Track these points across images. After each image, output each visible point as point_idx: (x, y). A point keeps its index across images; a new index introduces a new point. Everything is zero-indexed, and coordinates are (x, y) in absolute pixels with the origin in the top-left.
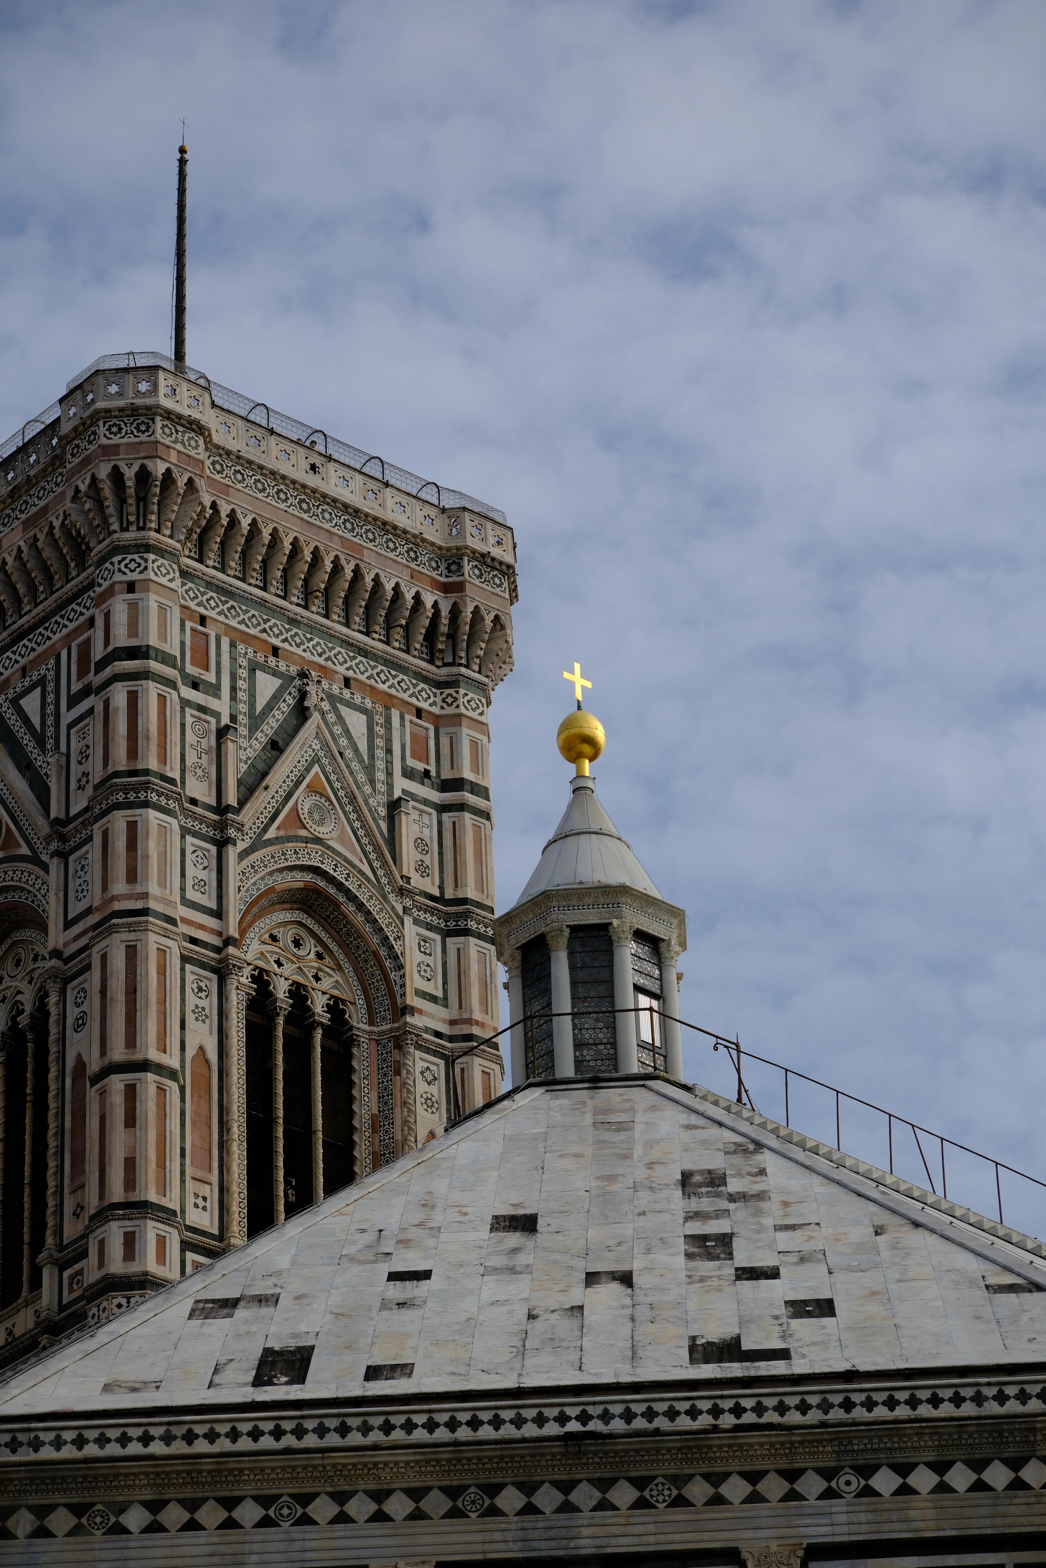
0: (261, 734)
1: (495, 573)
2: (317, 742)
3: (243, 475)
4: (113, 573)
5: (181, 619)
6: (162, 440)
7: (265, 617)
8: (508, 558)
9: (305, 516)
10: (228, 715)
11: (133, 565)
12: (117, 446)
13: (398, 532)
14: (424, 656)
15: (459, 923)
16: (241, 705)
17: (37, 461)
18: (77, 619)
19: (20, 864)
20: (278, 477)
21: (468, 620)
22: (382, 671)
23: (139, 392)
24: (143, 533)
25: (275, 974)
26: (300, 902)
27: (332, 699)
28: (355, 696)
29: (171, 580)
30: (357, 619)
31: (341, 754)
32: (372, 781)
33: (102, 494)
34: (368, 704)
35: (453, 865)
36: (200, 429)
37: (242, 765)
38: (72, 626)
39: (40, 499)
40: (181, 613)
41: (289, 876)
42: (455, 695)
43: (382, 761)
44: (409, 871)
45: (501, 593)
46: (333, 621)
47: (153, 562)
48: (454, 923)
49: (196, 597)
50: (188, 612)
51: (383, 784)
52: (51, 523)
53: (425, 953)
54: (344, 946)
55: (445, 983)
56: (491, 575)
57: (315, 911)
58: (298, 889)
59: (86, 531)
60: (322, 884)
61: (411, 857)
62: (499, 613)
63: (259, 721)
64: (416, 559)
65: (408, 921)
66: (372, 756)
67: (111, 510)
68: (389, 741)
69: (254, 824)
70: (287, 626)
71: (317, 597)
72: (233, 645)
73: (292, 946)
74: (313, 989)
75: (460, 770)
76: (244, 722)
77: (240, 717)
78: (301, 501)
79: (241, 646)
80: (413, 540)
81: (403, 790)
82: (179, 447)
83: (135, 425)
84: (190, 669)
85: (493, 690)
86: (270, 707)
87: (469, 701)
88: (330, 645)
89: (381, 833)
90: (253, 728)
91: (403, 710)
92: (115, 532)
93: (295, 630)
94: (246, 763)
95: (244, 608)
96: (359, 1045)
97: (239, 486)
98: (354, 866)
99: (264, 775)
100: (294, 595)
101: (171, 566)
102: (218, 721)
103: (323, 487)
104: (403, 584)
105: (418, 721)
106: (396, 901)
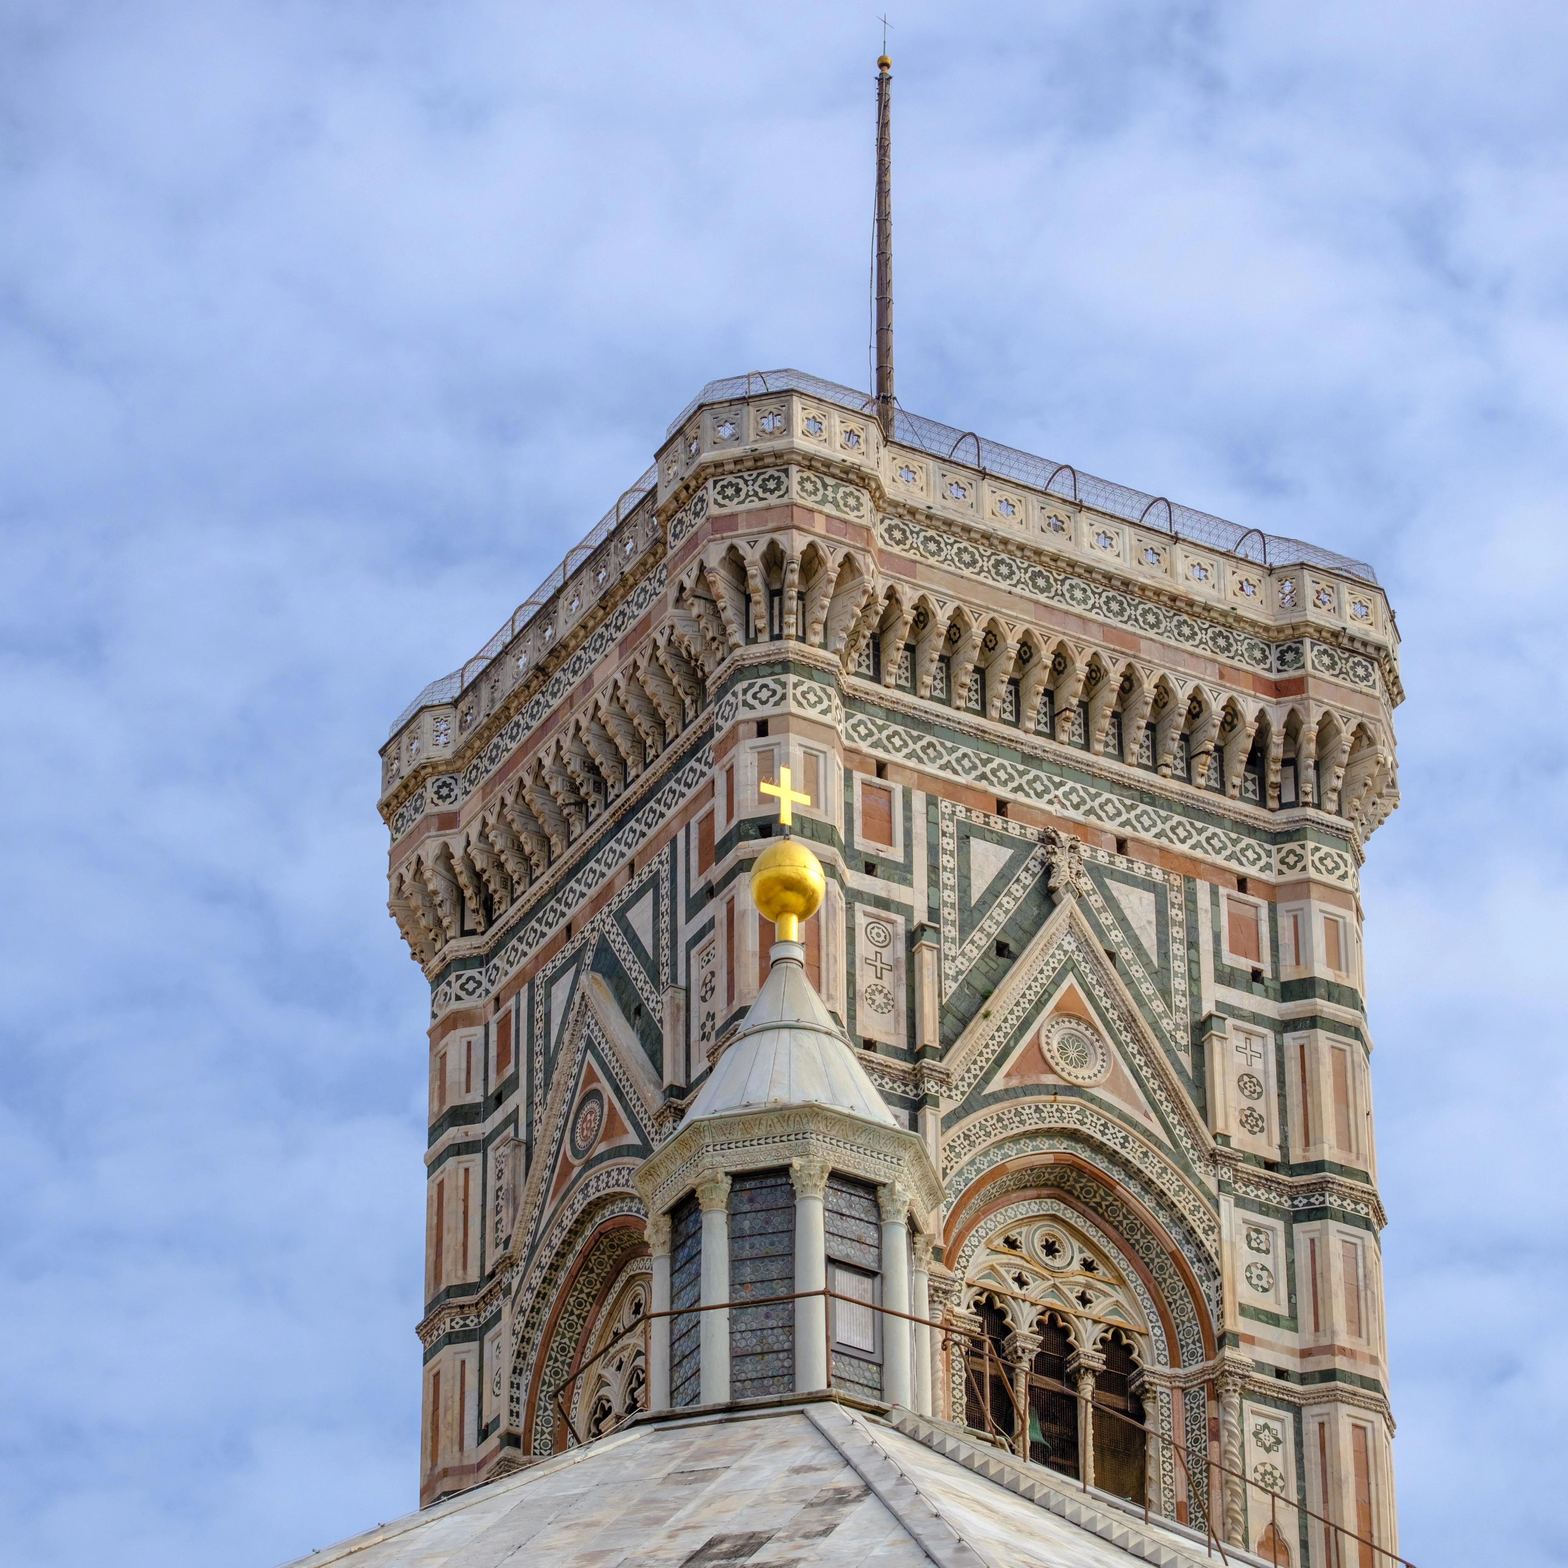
0: (979, 935)
1: (1358, 658)
2: (1072, 940)
3: (938, 543)
4: (737, 708)
5: (846, 769)
6: (800, 501)
7: (984, 756)
8: (1376, 635)
9: (1042, 598)
10: (925, 909)
11: (764, 694)
12: (733, 516)
13: (1195, 609)
14: (1250, 795)
15: (1313, 1200)
16: (947, 893)
17: (634, 551)
18: (697, 783)
19: (626, 1159)
20: (996, 542)
21: (1313, 735)
22: (1179, 823)
23: (764, 431)
24: (778, 643)
25: (1014, 1298)
26: (1053, 1185)
27: (1096, 872)
28: (1135, 866)
29: (824, 712)
30: (1135, 748)
31: (1112, 956)
32: (1165, 993)
33: (714, 590)
34: (1157, 875)
35: (1301, 1111)
36: (863, 479)
37: (949, 983)
38: (690, 793)
39: (640, 606)
40: (845, 760)
41: (1028, 1147)
42: (1299, 851)
43: (1182, 960)
44: (1226, 1126)
45: (1370, 691)
46: (1097, 754)
47: (795, 686)
48: (1305, 1201)
49: (870, 734)
50: (857, 758)
51: (1184, 995)
52: (655, 641)
53: (1258, 1250)
54: (1128, 1247)
55: (1292, 1293)
56: (1350, 664)
57: (1078, 1198)
58: (1046, 1166)
59: (699, 649)
60: (1084, 1154)
61: (1232, 1103)
62: (1365, 720)
63: (976, 915)
64: (1227, 649)
65: (1226, 1203)
66: (1164, 954)
67: (729, 614)
68: (1192, 929)
69: (969, 1071)
70: (1021, 767)
71: (1067, 719)
72: (932, 802)
73: (1042, 1253)
74: (1078, 1317)
75: (1310, 965)
76: (951, 918)
77: (945, 911)
78: (1035, 575)
79: (944, 804)
80: (1222, 620)
81: (1217, 1002)
82: (829, 509)
83: (760, 482)
84: (861, 843)
85: (1367, 838)
86: (993, 892)
87: (1321, 860)
88: (1093, 791)
89: (1181, 1071)
90: (966, 927)
91: (1215, 880)
92: (737, 646)
93: (1034, 772)
94: (955, 979)
95: (949, 744)
96: (1155, 1398)
97: (932, 561)
98: (1135, 1125)
99: (985, 997)
100: (1030, 719)
101: (824, 690)
102: (909, 920)
103: (1068, 550)
104: (1206, 689)
105: (1242, 895)
106: (1206, 1173)
